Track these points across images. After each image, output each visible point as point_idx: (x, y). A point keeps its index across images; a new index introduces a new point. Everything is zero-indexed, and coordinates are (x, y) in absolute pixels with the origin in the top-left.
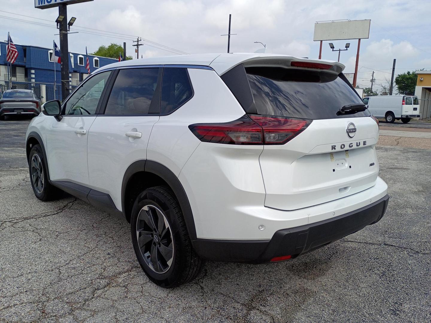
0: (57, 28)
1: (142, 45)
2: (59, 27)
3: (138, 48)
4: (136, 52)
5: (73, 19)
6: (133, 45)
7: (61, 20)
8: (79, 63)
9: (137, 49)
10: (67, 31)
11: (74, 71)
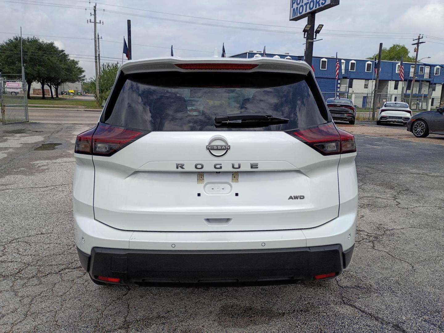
0: (304, 38)
1: (423, 42)
2: (306, 36)
3: (418, 46)
4: (415, 51)
5: (321, 26)
6: (413, 44)
7: (308, 29)
8: (350, 68)
9: (416, 48)
10: (313, 39)
11: (343, 77)
